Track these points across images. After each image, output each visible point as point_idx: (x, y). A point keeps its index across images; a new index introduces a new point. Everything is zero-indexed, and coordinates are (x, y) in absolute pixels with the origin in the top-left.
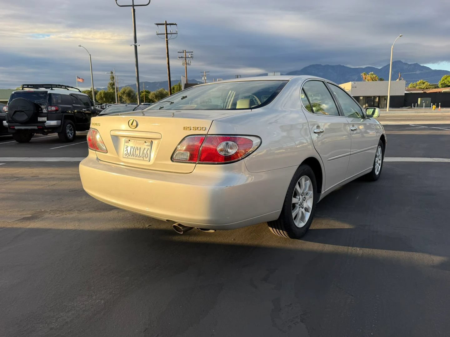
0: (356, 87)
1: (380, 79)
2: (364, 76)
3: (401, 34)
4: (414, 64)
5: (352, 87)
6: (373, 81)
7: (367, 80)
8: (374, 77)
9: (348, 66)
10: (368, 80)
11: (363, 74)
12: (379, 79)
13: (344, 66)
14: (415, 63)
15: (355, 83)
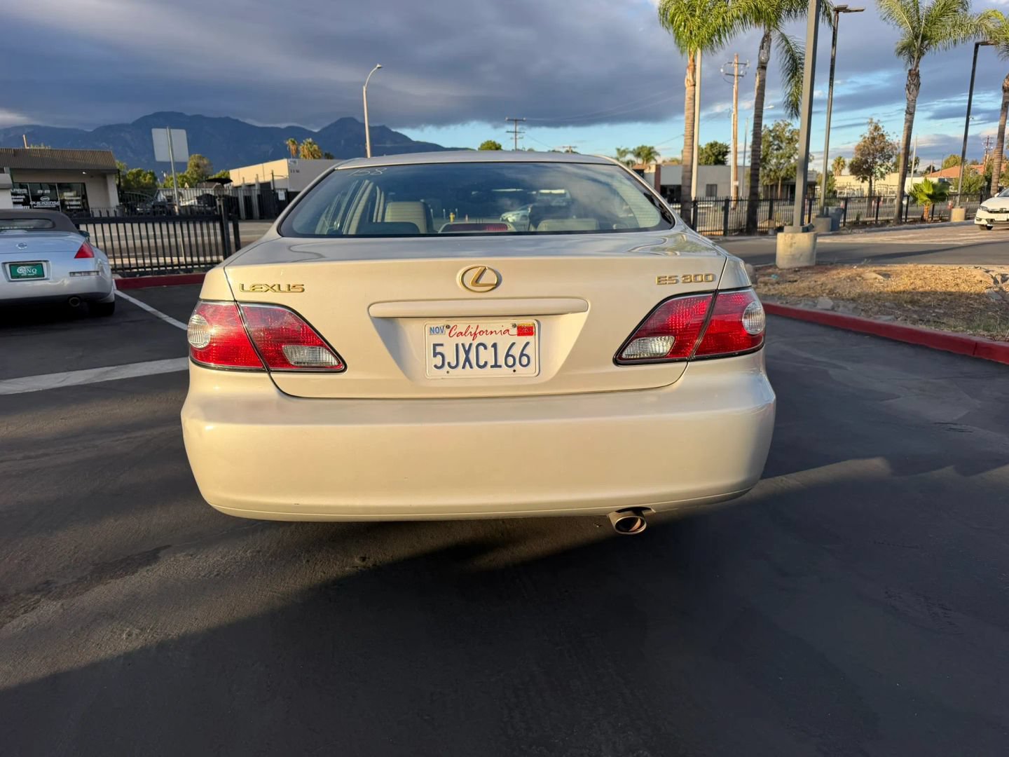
0: (298, 171)
1: (326, 154)
2: (293, 148)
3: (380, 64)
4: (380, 127)
5: (291, 171)
6: (314, 158)
7: (302, 157)
8: (315, 150)
9: (249, 121)
10: (304, 156)
11: (289, 142)
12: (324, 154)
13: (237, 120)
14: (382, 124)
15: (295, 162)
